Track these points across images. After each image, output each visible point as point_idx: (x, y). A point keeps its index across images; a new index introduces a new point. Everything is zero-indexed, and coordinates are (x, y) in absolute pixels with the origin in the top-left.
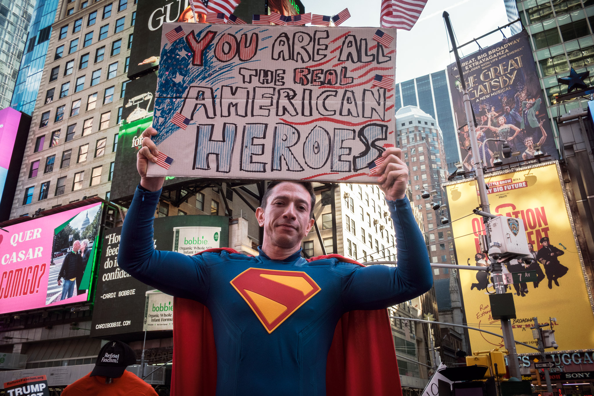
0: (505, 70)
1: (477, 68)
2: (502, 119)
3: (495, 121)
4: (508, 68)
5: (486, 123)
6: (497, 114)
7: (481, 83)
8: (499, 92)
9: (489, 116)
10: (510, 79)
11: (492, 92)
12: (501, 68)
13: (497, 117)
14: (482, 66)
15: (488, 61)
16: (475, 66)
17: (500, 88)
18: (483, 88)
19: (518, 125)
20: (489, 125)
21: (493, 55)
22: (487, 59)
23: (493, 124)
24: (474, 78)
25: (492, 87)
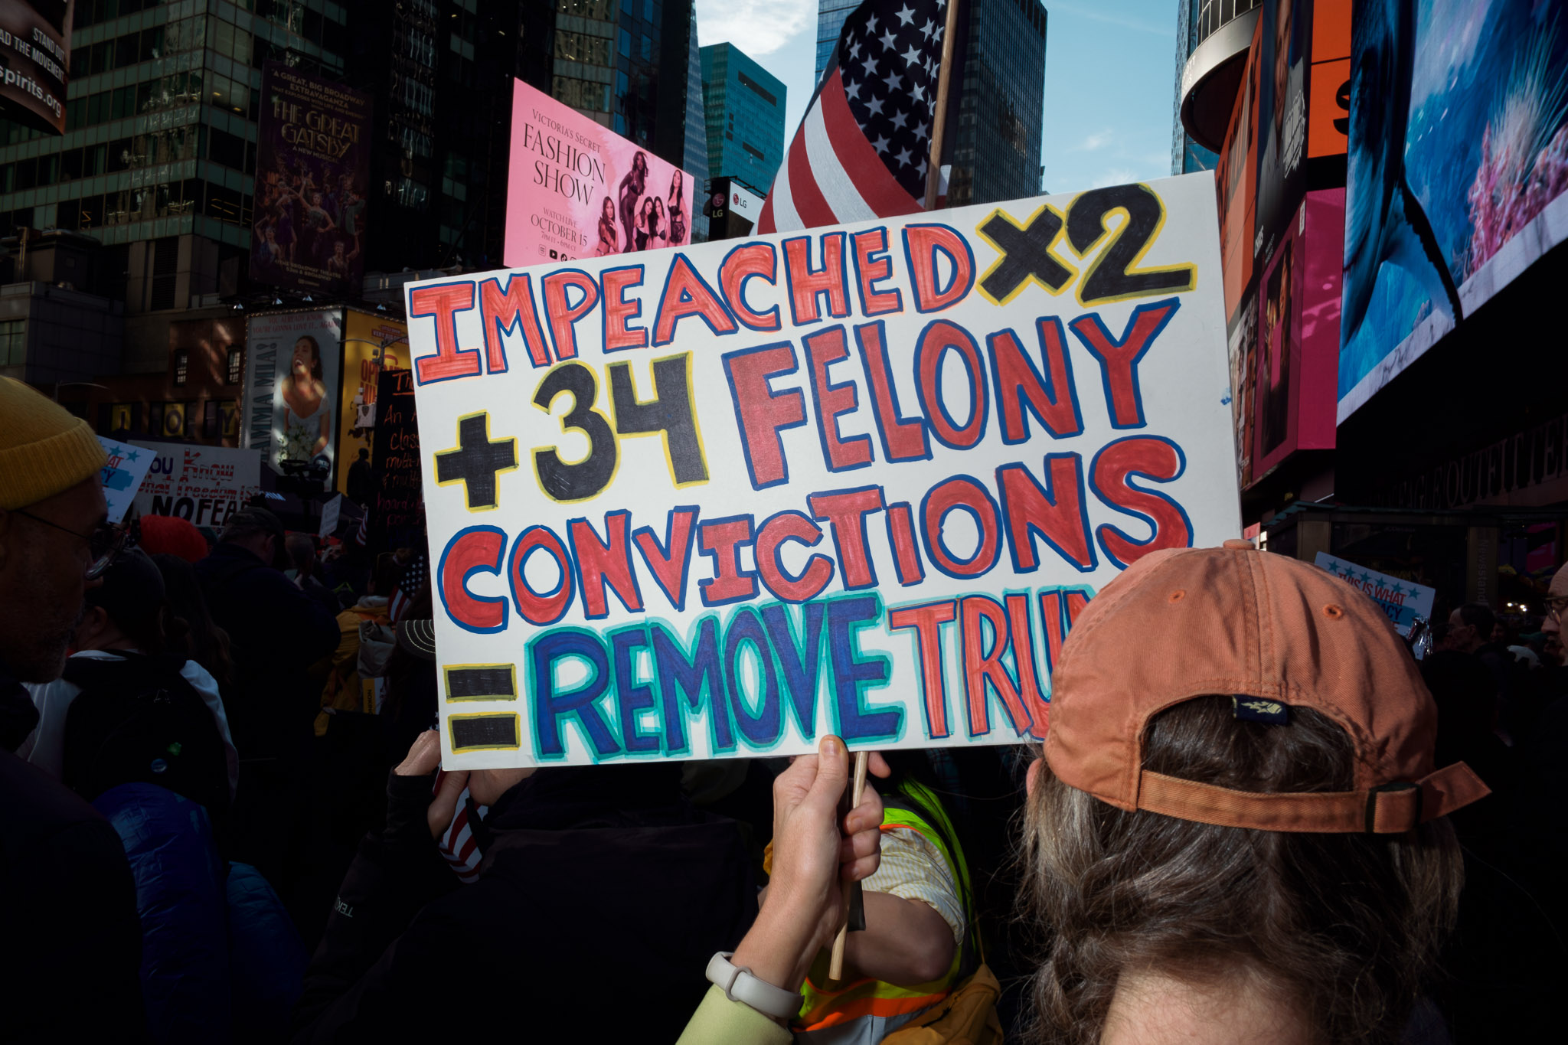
0: (339, 132)
1: (305, 98)
2: (317, 197)
3: (309, 193)
4: (341, 131)
5: (297, 189)
6: (314, 187)
7: (305, 125)
8: (323, 157)
9: (304, 183)
10: (340, 150)
11: (317, 151)
12: (333, 123)
13: (313, 191)
14: (313, 101)
15: (320, 100)
16: (304, 94)
17: (326, 153)
18: (305, 136)
19: (334, 218)
20: (301, 194)
21: (330, 96)
22: (321, 97)
23: (305, 196)
24: (299, 111)
25: (317, 143)
